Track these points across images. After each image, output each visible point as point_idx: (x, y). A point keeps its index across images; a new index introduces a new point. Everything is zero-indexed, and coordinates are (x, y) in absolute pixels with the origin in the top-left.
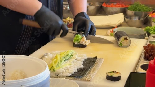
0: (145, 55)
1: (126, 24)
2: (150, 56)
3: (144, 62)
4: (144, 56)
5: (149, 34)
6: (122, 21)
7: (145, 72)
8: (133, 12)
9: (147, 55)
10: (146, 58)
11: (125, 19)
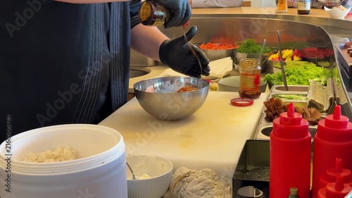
0: (267, 115)
1: (236, 73)
2: (274, 116)
3: (265, 125)
4: (265, 116)
5: (271, 86)
6: (230, 68)
7: (268, 138)
8: (246, 55)
9: (270, 113)
10: (269, 119)
11: (234, 66)
